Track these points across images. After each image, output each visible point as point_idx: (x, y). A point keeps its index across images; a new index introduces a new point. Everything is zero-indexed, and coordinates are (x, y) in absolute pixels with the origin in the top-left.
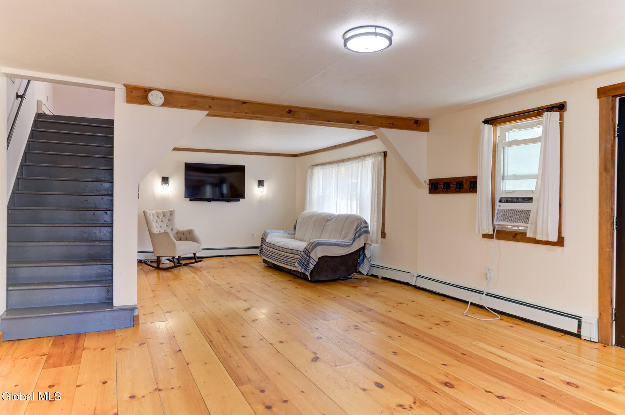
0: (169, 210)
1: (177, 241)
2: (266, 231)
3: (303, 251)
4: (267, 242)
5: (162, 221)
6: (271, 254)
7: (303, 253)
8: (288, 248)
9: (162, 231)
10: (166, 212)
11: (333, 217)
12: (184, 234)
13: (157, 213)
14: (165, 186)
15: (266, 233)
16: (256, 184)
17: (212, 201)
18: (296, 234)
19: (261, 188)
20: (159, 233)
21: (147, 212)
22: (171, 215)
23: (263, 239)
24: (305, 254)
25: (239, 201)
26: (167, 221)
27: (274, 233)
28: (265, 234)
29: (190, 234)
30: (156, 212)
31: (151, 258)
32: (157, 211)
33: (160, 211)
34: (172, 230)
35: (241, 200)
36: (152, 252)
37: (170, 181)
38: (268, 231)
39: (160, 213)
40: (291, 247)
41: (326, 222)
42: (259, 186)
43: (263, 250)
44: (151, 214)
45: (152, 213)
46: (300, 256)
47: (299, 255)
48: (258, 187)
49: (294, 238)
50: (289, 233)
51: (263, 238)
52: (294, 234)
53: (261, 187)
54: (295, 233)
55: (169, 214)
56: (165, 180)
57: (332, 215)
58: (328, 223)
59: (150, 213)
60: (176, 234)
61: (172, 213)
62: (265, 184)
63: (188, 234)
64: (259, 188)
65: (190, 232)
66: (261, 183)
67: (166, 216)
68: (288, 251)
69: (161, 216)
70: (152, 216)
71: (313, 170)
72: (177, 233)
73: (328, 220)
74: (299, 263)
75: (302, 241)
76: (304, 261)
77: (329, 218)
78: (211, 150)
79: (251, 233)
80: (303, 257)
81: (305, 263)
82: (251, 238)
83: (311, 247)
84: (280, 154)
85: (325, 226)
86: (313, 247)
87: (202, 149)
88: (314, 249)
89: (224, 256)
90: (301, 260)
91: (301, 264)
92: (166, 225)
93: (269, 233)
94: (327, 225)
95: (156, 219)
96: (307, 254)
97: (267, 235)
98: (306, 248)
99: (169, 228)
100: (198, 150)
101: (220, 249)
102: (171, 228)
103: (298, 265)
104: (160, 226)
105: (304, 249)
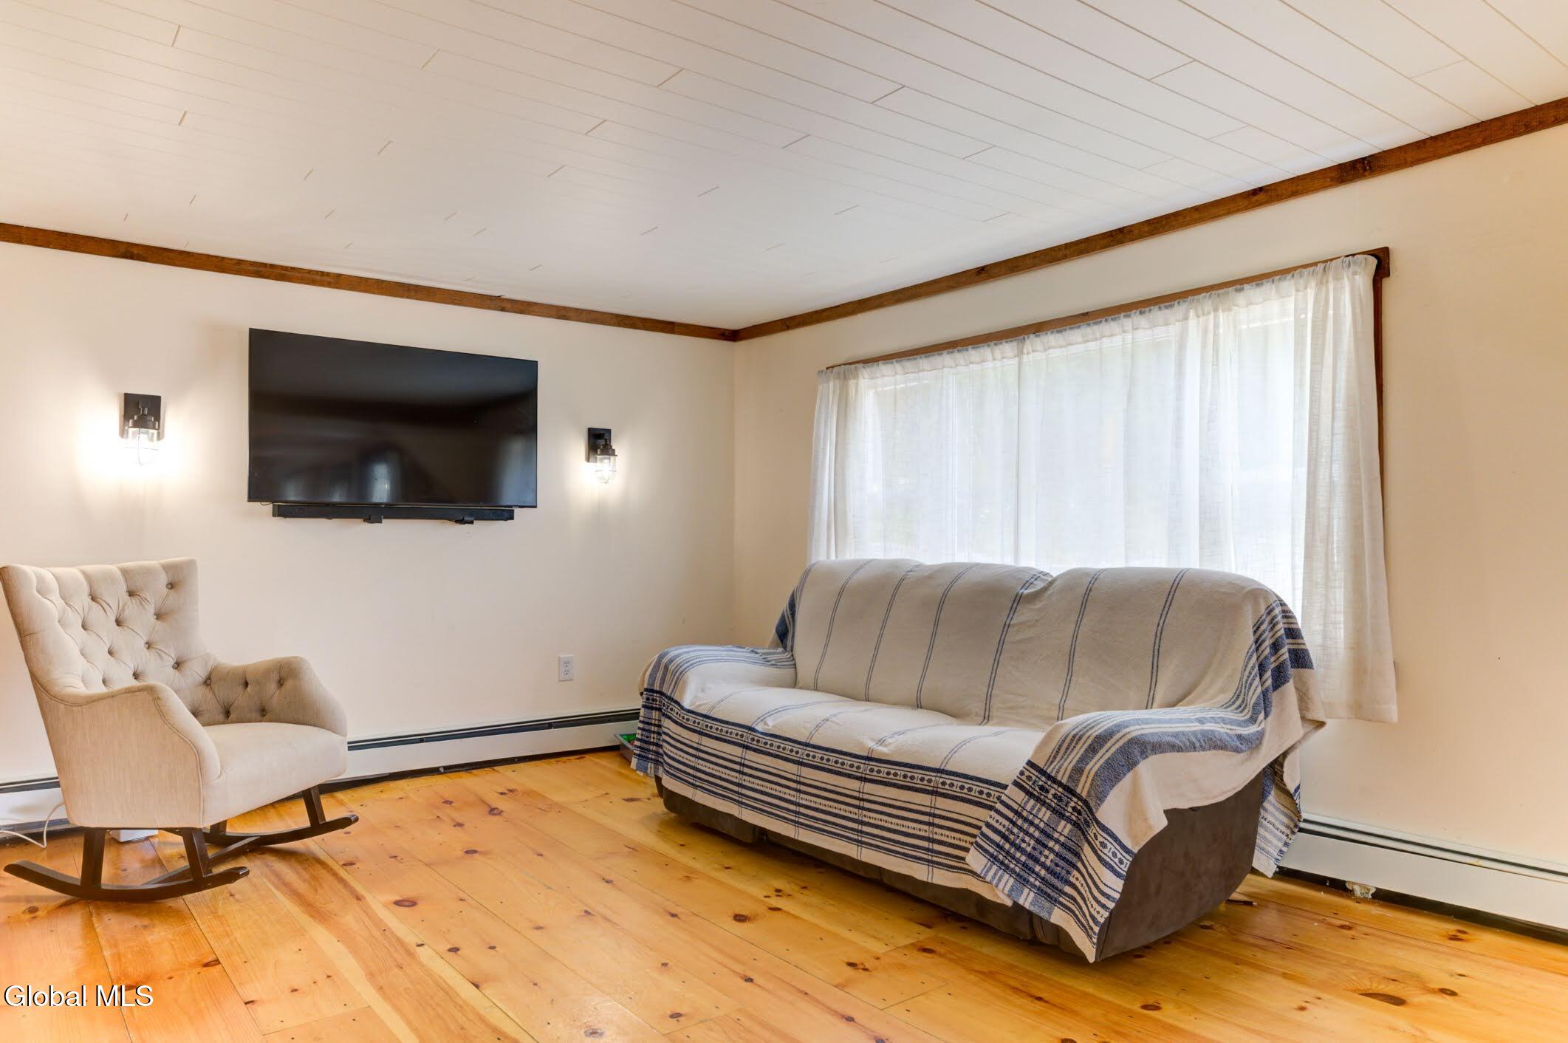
0: (163, 561)
1: (205, 724)
2: (666, 654)
3: (1016, 784)
4: (689, 711)
5: (119, 623)
6: (734, 777)
7: (1019, 796)
8: (865, 754)
9: (124, 680)
10: (148, 572)
11: (1039, 585)
12: (246, 684)
13: (88, 577)
14: (141, 440)
15: (672, 667)
16: (580, 446)
17: (386, 517)
18: (802, 662)
19: (603, 465)
20: (100, 689)
21: (25, 573)
22: (171, 586)
23: (661, 693)
24: (1044, 803)
25: (511, 517)
26: (153, 618)
27: (713, 665)
28: (666, 667)
29: (281, 683)
30: (84, 573)
31: (51, 818)
32: (90, 568)
33: (114, 568)
34: (178, 665)
35: (518, 512)
36: (52, 784)
37: (171, 416)
38: (683, 653)
39: (109, 578)
40: (883, 751)
41: (1013, 610)
42: (595, 451)
43: (667, 748)
44: (54, 585)
45: (57, 578)
46: (998, 812)
47: (990, 808)
48: (588, 459)
49: (794, 684)
50: (770, 658)
51: (656, 687)
52: (791, 663)
53: (602, 459)
54: (793, 658)
55: (163, 579)
56: (142, 410)
57: (1036, 578)
58: (1024, 614)
59: (41, 580)
60: (204, 689)
61: (177, 580)
62: (615, 445)
63: (272, 686)
64: (591, 464)
65: (285, 673)
66: (599, 442)
67: (145, 594)
68: (865, 768)
69: (115, 595)
70: (55, 596)
72: (208, 682)
73: (1018, 599)
74: (992, 855)
75: (982, 719)
76: (1032, 842)
77: (1021, 591)
78: (383, 281)
79: (559, 658)
80: (1026, 820)
81: (1043, 859)
82: (560, 681)
83: (1091, 764)
84: (672, 323)
85: (1006, 627)
86: (1102, 761)
87: (339, 276)
88: (1125, 775)
89: (442, 770)
90: (1012, 837)
91: (1013, 857)
92: (145, 639)
93: (689, 664)
94: (1021, 623)
95: (86, 611)
96: (1060, 804)
97: (682, 671)
98: (1045, 765)
99: (163, 655)
100: (318, 278)
101: (422, 741)
102: (173, 655)
103: (990, 863)
104: (110, 653)
105: (1027, 773)
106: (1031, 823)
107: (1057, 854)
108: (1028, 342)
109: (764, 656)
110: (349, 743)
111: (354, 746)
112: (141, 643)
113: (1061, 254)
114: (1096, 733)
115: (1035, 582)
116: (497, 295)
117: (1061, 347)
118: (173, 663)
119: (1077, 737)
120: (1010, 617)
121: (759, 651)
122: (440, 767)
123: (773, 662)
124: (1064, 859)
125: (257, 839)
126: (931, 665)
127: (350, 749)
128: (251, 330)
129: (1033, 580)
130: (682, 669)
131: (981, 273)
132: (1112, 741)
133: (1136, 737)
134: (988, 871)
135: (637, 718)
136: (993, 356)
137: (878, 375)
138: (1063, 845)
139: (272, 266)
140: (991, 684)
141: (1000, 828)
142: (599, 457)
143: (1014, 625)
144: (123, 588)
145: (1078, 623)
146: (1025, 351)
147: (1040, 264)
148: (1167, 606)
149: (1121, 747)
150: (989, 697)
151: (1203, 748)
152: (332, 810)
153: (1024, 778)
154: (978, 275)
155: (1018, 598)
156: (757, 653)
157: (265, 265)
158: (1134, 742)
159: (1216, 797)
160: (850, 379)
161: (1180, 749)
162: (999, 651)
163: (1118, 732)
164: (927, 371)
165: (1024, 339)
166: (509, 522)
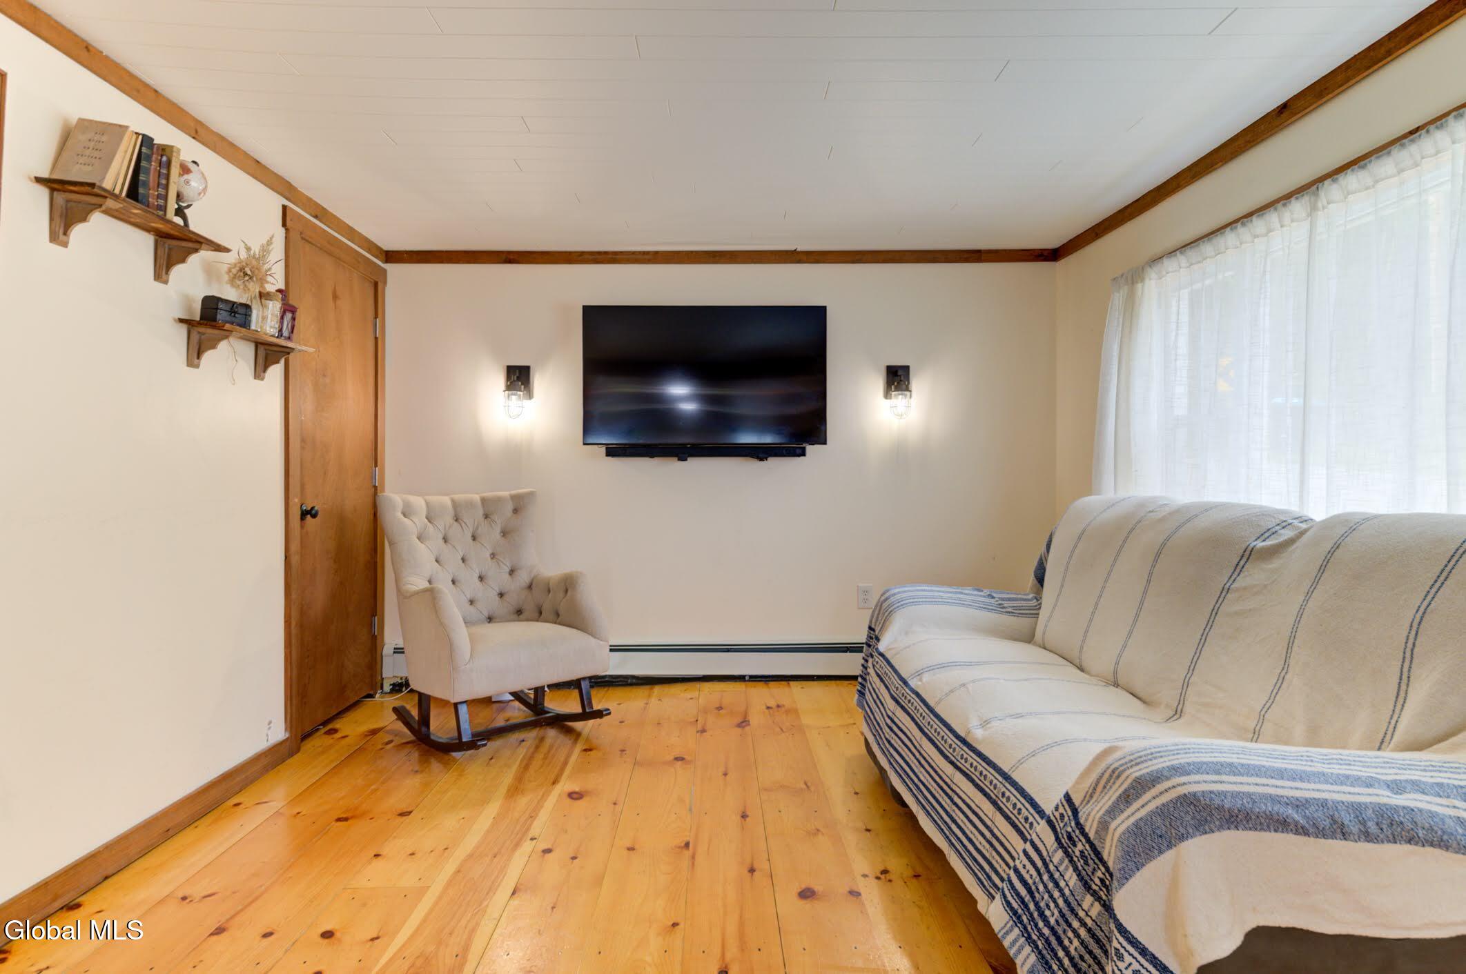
0: (514, 492)
2: (895, 588)
3: (1049, 820)
4: (880, 654)
5: (474, 538)
6: (887, 731)
9: (471, 581)
10: (499, 500)
11: (1287, 534)
12: (549, 592)
13: (454, 503)
14: (516, 401)
16: (878, 382)
17: (693, 456)
18: (1044, 613)
19: (899, 400)
21: (393, 500)
22: (516, 511)
23: (874, 631)
24: (1071, 861)
25: (803, 453)
26: (499, 536)
28: (881, 606)
29: (566, 593)
30: (452, 500)
32: (457, 497)
33: (473, 496)
34: (511, 572)
35: (810, 449)
37: (537, 380)
38: (906, 590)
39: (470, 505)
40: (978, 735)
41: (1238, 569)
42: (892, 390)
44: (421, 509)
45: (428, 504)
48: (887, 395)
49: (1029, 638)
50: (1006, 604)
51: (872, 626)
52: (1034, 613)
53: (898, 397)
54: (1039, 607)
55: (510, 507)
56: (519, 377)
57: (1285, 525)
58: (1254, 575)
59: (407, 505)
60: (527, 592)
61: (520, 505)
62: (914, 381)
63: (561, 594)
64: (888, 401)
65: (568, 584)
66: (897, 378)
67: (495, 517)
69: (473, 518)
70: (419, 517)
71: (1139, 285)
72: (530, 587)
73: (1248, 555)
74: (1015, 913)
75: (1172, 713)
76: (1056, 913)
77: (1255, 543)
78: (692, 252)
79: (858, 586)
80: (1051, 876)
81: (1066, 942)
82: (859, 608)
83: (1118, 821)
84: (979, 251)
85: (1226, 590)
86: (1132, 820)
87: (656, 253)
88: (1161, 852)
89: (747, 678)
90: (1037, 895)
91: (1036, 925)
92: (491, 551)
93: (899, 604)
94: (1245, 588)
95: (447, 528)
96: (1086, 867)
97: (891, 611)
98: (1081, 803)
99: (500, 562)
100: (640, 257)
101: (728, 650)
102: (508, 565)
103: (1011, 922)
104: (463, 560)
105: (1061, 810)
106: (1057, 885)
107: (1082, 942)
108: (1322, 193)
109: (1000, 602)
110: (611, 646)
111: (614, 649)
112: (488, 555)
113: (1383, 50)
114: (1137, 774)
115: (1282, 531)
116: (793, 249)
117: (1367, 188)
118: (508, 570)
119: (1117, 773)
120: (1233, 578)
121: (994, 595)
122: (745, 676)
123: (1010, 610)
124: (1090, 953)
125: (553, 716)
126: (1134, 633)
127: (611, 650)
128: (584, 306)
129: (1278, 528)
130: (892, 608)
131: (1282, 113)
132: (1153, 792)
133: (1194, 794)
134: (1007, 933)
135: (862, 652)
136: (1280, 221)
137: (1164, 273)
138: (1089, 931)
139: (606, 253)
140: (1192, 669)
141: (1027, 877)
142: (893, 393)
143: (1237, 590)
144: (481, 512)
145: (1309, 594)
146: (1320, 205)
147: (1354, 76)
148: (1442, 578)
149: (1163, 805)
150: (1186, 684)
151: (1367, 836)
152: (600, 700)
153: (1057, 814)
154: (1279, 116)
155: (1248, 553)
156: (993, 597)
157: (599, 253)
158: (1189, 801)
159: (1417, 928)
160: (1137, 282)
161: (1301, 831)
162: (1210, 624)
163: (1168, 779)
164: (1210, 257)
165: (1318, 188)
166: (802, 458)
